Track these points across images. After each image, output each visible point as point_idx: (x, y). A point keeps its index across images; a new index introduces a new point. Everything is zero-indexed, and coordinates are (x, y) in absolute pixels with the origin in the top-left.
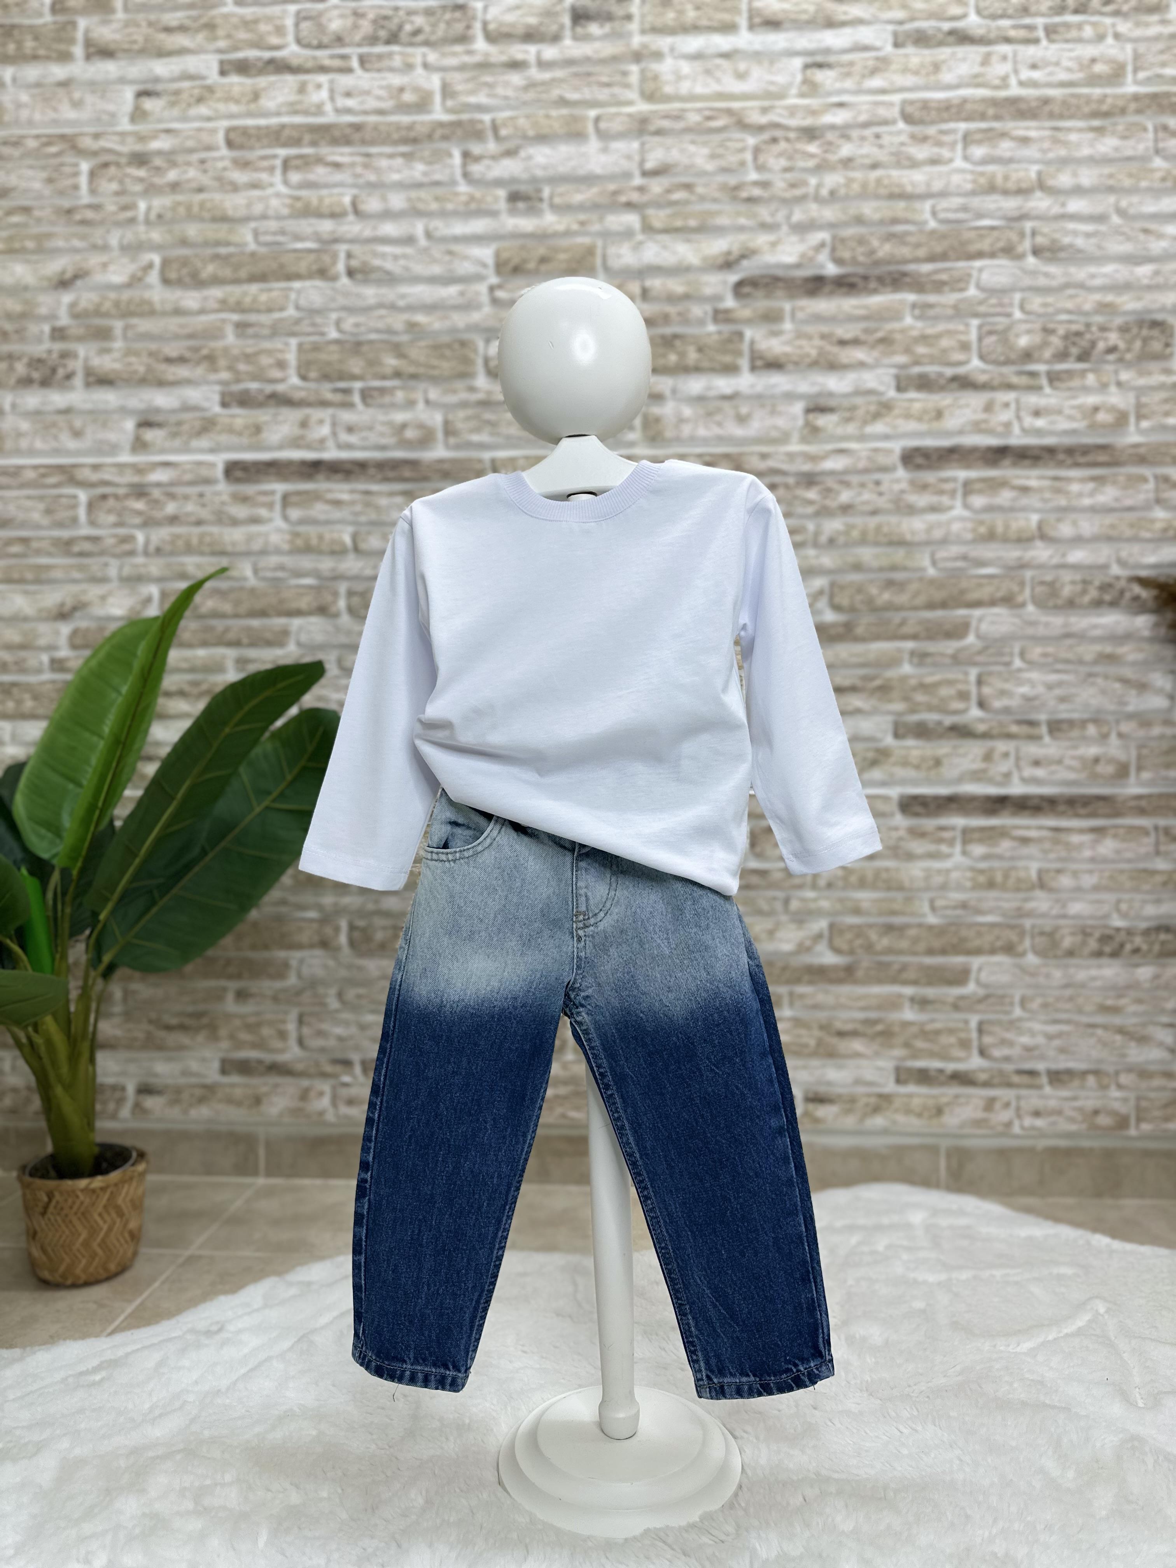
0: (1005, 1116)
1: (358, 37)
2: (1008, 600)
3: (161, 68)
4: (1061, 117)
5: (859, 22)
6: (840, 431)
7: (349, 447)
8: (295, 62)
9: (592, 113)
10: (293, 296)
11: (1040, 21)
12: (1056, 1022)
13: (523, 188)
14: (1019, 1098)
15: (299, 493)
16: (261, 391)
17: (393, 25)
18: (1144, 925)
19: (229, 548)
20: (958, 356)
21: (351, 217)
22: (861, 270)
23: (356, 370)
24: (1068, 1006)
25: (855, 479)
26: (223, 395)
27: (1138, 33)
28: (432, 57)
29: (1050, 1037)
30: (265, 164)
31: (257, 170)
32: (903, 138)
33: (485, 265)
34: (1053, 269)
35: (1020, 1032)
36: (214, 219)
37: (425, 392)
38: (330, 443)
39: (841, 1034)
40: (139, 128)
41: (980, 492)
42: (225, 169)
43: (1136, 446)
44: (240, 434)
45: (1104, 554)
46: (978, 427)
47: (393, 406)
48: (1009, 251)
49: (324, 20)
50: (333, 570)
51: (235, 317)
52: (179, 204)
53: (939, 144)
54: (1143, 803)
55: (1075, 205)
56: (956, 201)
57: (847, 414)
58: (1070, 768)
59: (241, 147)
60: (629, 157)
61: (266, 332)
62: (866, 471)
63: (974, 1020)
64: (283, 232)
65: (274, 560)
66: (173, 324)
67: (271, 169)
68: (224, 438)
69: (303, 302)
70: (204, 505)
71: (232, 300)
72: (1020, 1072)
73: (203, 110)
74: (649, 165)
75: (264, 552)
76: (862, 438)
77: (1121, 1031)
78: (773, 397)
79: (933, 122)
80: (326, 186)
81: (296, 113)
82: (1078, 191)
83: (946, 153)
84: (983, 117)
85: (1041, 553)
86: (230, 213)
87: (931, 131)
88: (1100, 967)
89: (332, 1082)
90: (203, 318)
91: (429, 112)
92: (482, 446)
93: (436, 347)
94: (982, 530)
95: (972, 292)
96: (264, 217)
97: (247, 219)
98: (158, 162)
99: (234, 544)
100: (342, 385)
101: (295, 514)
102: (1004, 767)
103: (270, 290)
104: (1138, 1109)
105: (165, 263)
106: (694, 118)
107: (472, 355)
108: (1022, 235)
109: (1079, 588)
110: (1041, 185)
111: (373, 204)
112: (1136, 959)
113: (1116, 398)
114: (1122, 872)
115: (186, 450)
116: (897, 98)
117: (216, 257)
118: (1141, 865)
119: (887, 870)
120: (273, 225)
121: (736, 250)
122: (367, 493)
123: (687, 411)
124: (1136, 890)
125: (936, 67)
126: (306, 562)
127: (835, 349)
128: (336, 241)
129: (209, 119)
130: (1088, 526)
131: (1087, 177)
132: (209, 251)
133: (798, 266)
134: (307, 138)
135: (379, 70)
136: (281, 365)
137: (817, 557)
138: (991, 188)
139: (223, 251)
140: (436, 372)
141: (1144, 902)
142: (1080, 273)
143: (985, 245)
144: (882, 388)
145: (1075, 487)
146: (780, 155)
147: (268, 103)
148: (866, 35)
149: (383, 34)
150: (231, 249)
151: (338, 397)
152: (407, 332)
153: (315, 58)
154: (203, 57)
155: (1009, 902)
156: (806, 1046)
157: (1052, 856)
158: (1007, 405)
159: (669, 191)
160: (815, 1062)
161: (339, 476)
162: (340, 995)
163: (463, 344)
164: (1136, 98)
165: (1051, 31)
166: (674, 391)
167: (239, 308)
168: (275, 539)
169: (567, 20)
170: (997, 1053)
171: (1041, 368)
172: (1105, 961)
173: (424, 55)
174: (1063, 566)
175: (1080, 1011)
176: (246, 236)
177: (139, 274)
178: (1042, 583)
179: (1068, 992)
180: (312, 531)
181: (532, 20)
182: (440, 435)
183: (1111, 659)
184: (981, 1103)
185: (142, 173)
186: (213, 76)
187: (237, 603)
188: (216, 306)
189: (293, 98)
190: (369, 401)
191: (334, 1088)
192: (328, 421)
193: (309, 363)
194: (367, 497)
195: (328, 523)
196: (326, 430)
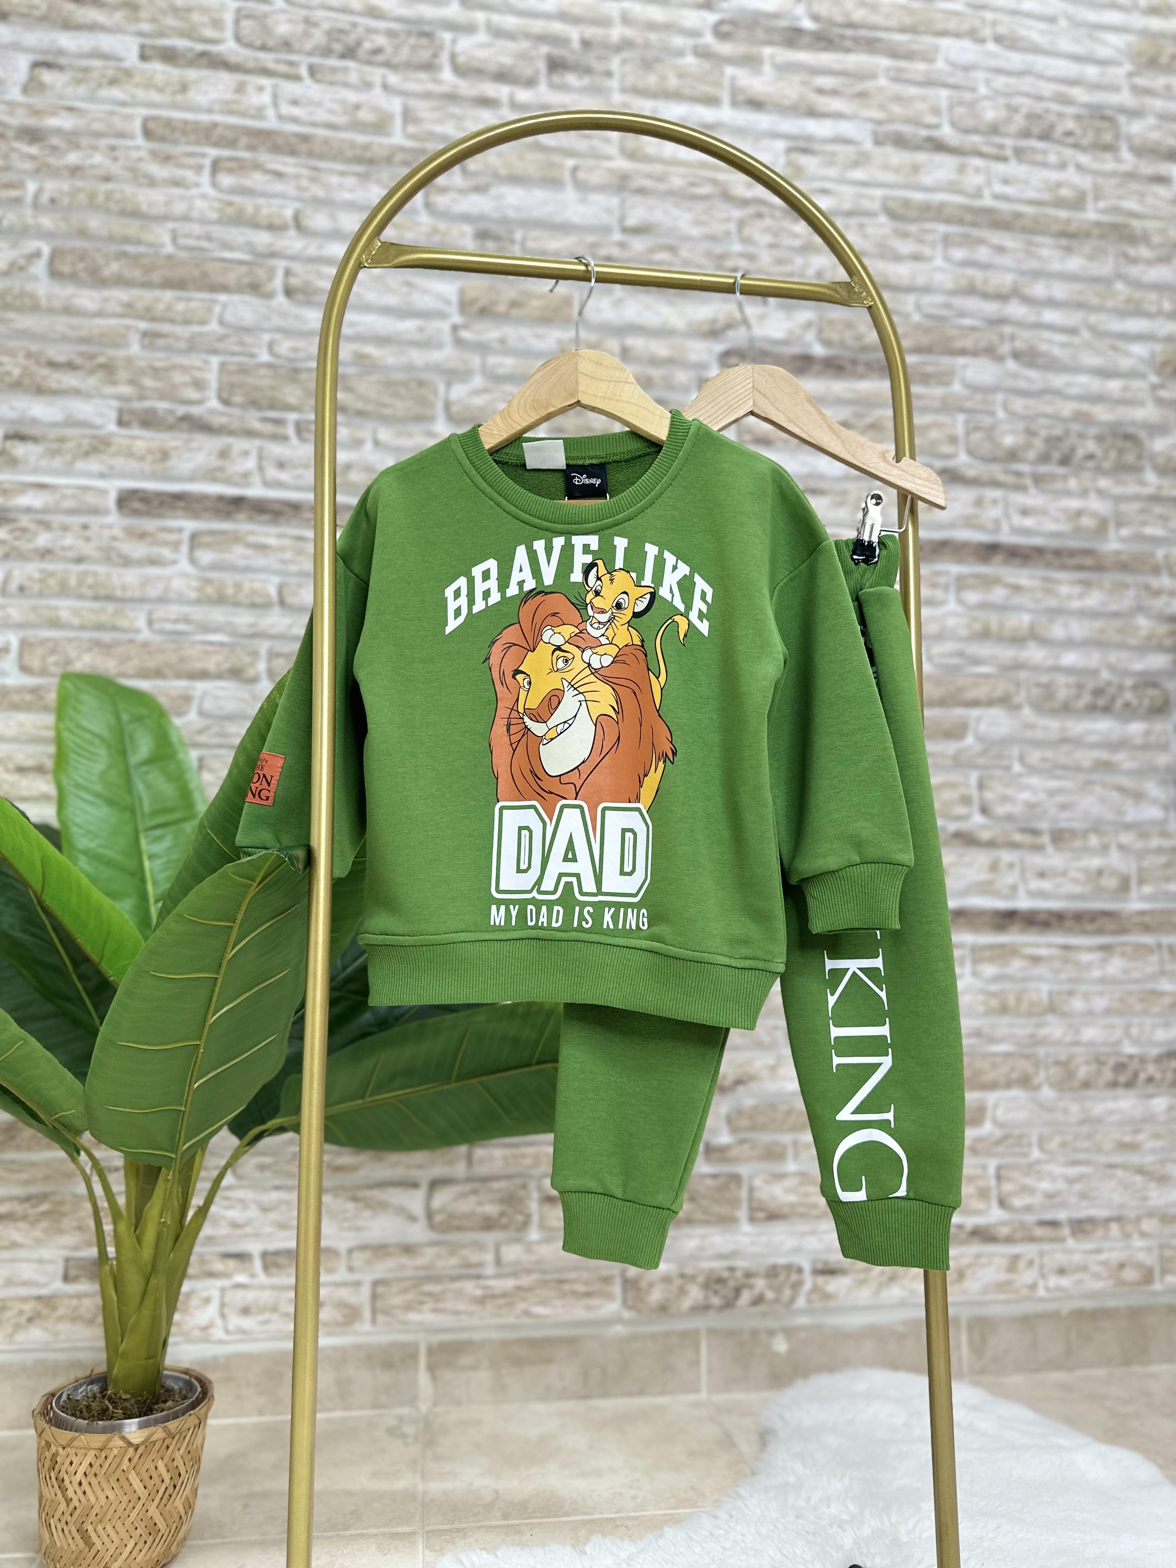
0: (1028, 1276)
1: (308, 46)
2: (1005, 701)
3: (67, 41)
4: (1033, 231)
5: (838, 116)
8: (233, 59)
9: (570, 163)
10: (217, 309)
11: (1009, 142)
12: (1075, 1163)
13: (493, 228)
14: (1042, 1254)
15: (212, 533)
16: (172, 412)
17: (351, 39)
18: (1155, 1052)
19: (118, 593)
20: (946, 449)
21: (292, 232)
22: (848, 354)
23: (292, 400)
24: (1086, 1144)
26: (121, 412)
27: (1096, 166)
28: (393, 79)
29: (1071, 1181)
30: (191, 161)
31: (180, 166)
32: (887, 231)
33: (448, 302)
34: (1033, 374)
35: (1040, 1176)
36: (123, 213)
37: (375, 432)
38: (256, 479)
40: (34, 100)
41: (973, 588)
42: (140, 159)
43: (1118, 553)
44: (142, 459)
45: (1093, 659)
46: (968, 522)
48: (990, 352)
49: (270, 21)
50: (253, 625)
51: (143, 325)
52: (79, 190)
53: (921, 241)
54: (1147, 919)
55: (1050, 316)
56: (939, 299)
58: (1075, 881)
59: (163, 139)
60: (609, 211)
61: (182, 345)
63: (992, 1165)
64: (209, 238)
65: (174, 610)
66: (61, 324)
67: (199, 169)
68: (119, 462)
69: (229, 317)
70: (88, 539)
71: (139, 305)
72: (1043, 1223)
73: (116, 93)
74: (631, 222)
75: (162, 600)
77: (1140, 1170)
79: (914, 220)
80: (264, 194)
81: (231, 112)
82: (1051, 303)
83: (926, 251)
84: (961, 222)
85: (1035, 654)
86: (144, 207)
87: (913, 228)
88: (1115, 1098)
89: (222, 1282)
90: (101, 322)
91: (388, 135)
93: (389, 384)
94: (977, 627)
95: (957, 387)
96: (186, 218)
97: (165, 218)
98: (55, 141)
99: (124, 588)
100: (274, 414)
101: (206, 557)
102: (1011, 878)
103: (189, 300)
104: (1162, 1260)
105: (55, 255)
106: (677, 182)
107: (431, 397)
108: (1002, 337)
109: (1073, 691)
110: (1015, 293)
111: (319, 221)
112: (1151, 1090)
113: (1096, 504)
114: (1131, 993)
115: (68, 472)
116: (878, 193)
117: (123, 255)
118: (1149, 986)
120: (197, 229)
121: (722, 318)
122: (300, 539)
124: (1145, 1013)
125: (916, 169)
126: (218, 615)
128: (273, 255)
129: (124, 104)
130: (1078, 629)
131: (1059, 291)
132: (114, 248)
133: (785, 342)
134: (244, 140)
135: (332, 83)
136: (199, 384)
138: (971, 290)
139: (131, 249)
140: (388, 412)
141: (1155, 1026)
142: (1058, 381)
143: (968, 343)
145: (1064, 590)
146: (767, 230)
147: (197, 97)
148: (846, 128)
149: (338, 47)
150: (142, 249)
151: (268, 428)
152: (353, 364)
153: (257, 59)
154: (120, 37)
155: (1022, 1028)
157: (1063, 976)
158: (995, 502)
159: (651, 250)
161: (266, 517)
163: (421, 383)
164: (1098, 224)
165: (1019, 153)
167: (148, 314)
168: (178, 584)
169: (542, 66)
170: (1018, 1202)
171: (1025, 468)
172: (1120, 1092)
173: (384, 77)
174: (1056, 669)
175: (1099, 1150)
176: (162, 235)
177: (22, 262)
178: (1038, 685)
179: (1085, 1129)
180: (229, 579)
181: (507, 61)
183: (1107, 766)
184: (1003, 1262)
185: (34, 150)
186: (132, 58)
187: (124, 659)
188: (119, 309)
189: (229, 96)
190: (306, 435)
191: (224, 1290)
192: (254, 454)
193: (233, 386)
194: (300, 544)
195: (248, 569)
196: (250, 464)
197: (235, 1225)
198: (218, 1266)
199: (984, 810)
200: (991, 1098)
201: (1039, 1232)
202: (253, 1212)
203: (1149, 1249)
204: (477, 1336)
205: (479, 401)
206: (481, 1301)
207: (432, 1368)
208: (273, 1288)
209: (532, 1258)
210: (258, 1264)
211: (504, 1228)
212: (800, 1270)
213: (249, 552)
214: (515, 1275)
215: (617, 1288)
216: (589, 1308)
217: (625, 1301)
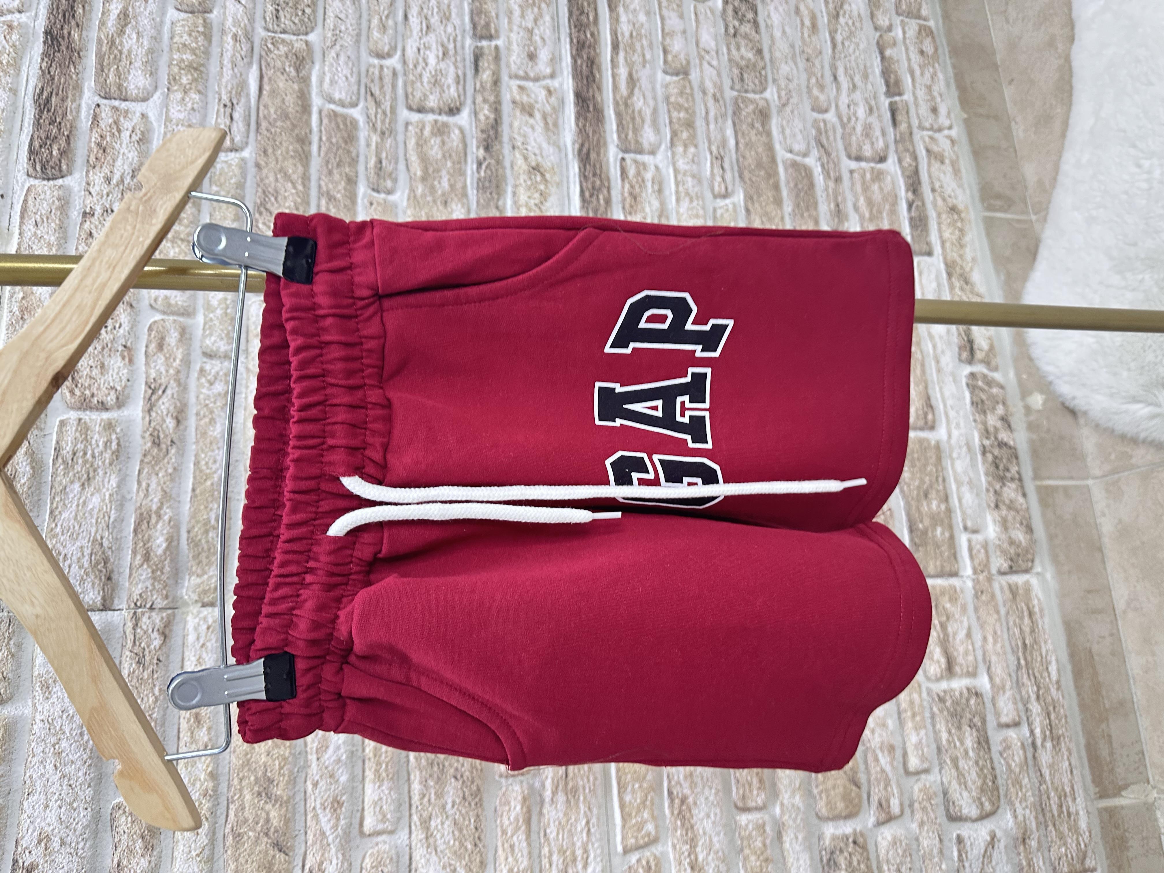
199: (453, 111)
200: (782, 154)
201: (903, 127)
203: (903, 24)
204: (1082, 741)
206: (1056, 740)
207: (1118, 792)
209: (1008, 684)
211: (984, 721)
212: (973, 375)
214: (1026, 703)
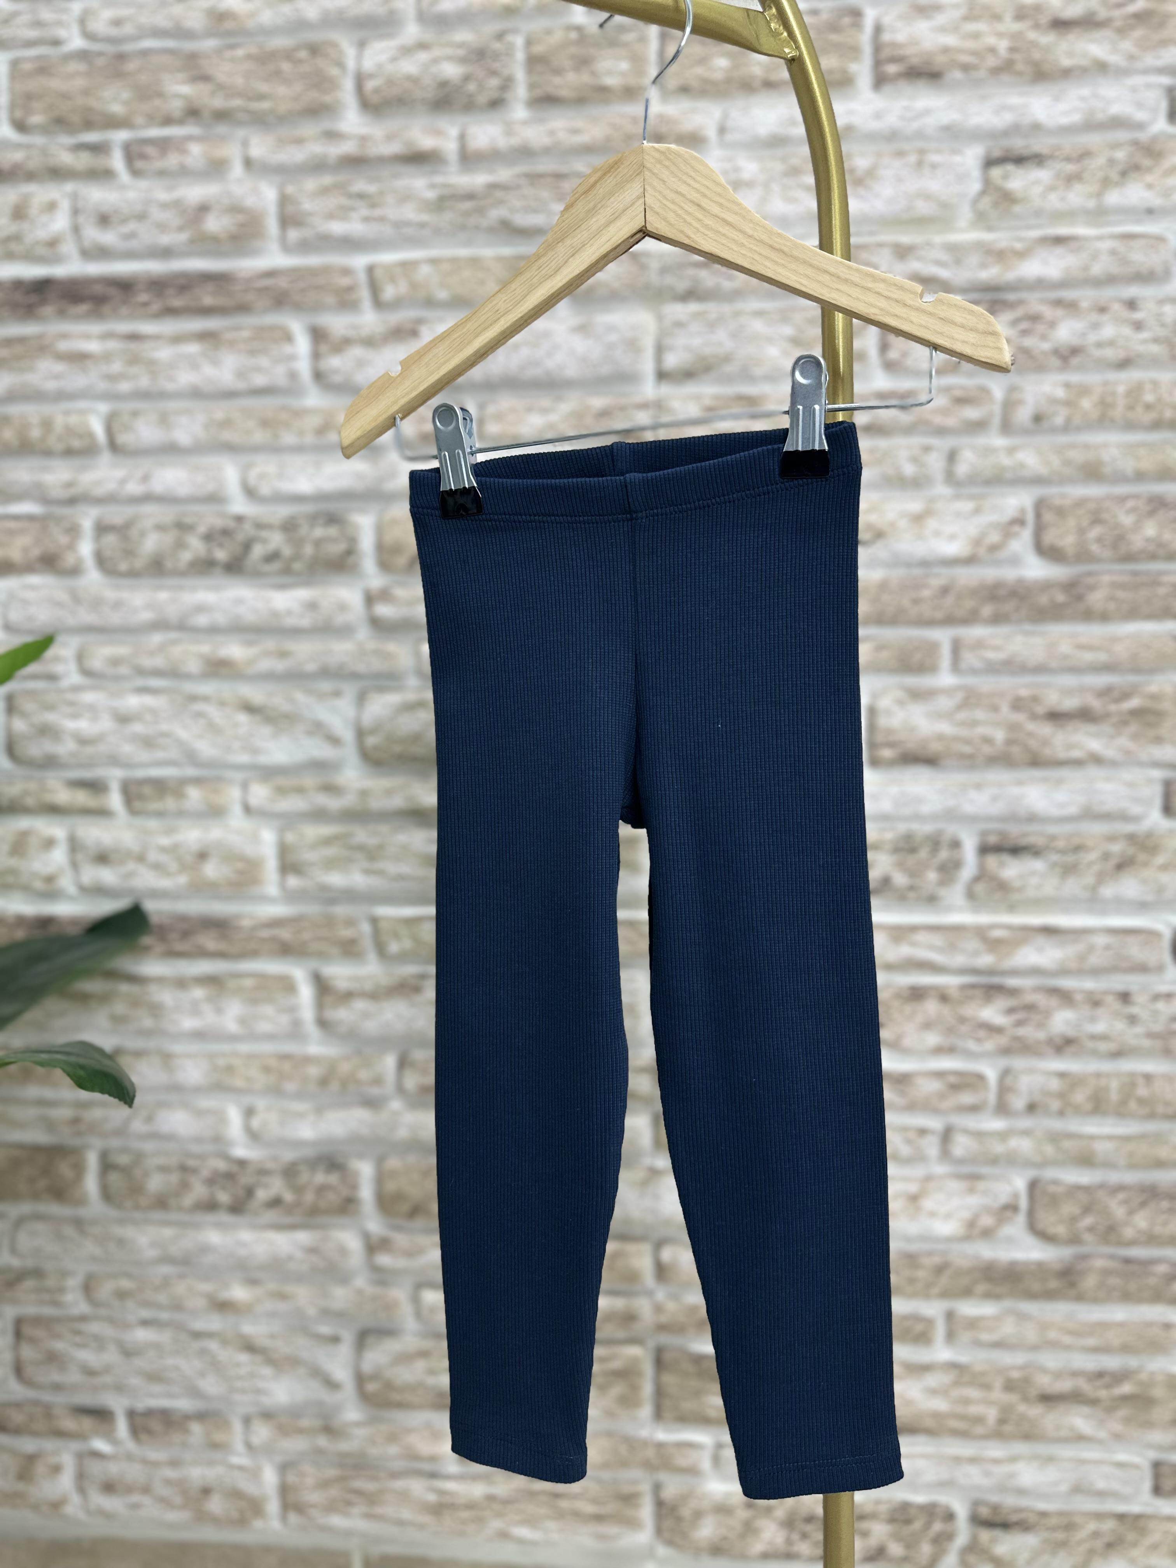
6: (1054, 201)
7: (102, 253)
15: (9, 342)
23: (117, 108)
25: (1086, 296)
37: (245, 144)
38: (69, 247)
39: (1048, 1399)
47: (184, 173)
50: (70, 485)
57: (1070, 168)
62: (1110, 280)
76: (1099, 215)
78: (920, 135)
89: (76, 1446)
92: (350, 244)
93: (265, 58)
100: (92, 137)
107: (332, 71)
119: (1148, 1078)
122: (134, 337)
123: (749, 168)
126: (21, 473)
127: (1047, 39)
137: (1011, 451)
140: (265, 105)
144: (1140, 116)
151: (84, 160)
152: (210, 33)
156: (979, 1420)
160: (995, 1450)
161: (83, 308)
162: (88, 1288)
163: (314, 50)
166: (722, 130)
180: (31, 412)
182: (272, 225)
190: (139, 164)
191: (80, 1457)
192: (65, 205)
193: (29, 97)
194: (133, 346)
195: (61, 396)
196: (60, 222)
197: (90, 1372)
198: (69, 1424)
202: (111, 1356)
205: (409, 67)
208: (145, 1462)
210: (122, 1427)
213: (59, 367)
215: (646, 1512)
216: (602, 1537)
217: (659, 1531)
